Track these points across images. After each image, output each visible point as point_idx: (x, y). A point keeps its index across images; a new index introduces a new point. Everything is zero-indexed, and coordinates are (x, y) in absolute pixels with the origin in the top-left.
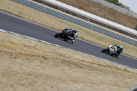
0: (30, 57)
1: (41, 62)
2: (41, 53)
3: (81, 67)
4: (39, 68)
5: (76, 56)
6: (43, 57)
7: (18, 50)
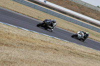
0: (46, 49)
1: (54, 53)
2: (54, 46)
3: (83, 57)
4: (52, 57)
5: (79, 48)
6: (55, 49)
7: (37, 44)
